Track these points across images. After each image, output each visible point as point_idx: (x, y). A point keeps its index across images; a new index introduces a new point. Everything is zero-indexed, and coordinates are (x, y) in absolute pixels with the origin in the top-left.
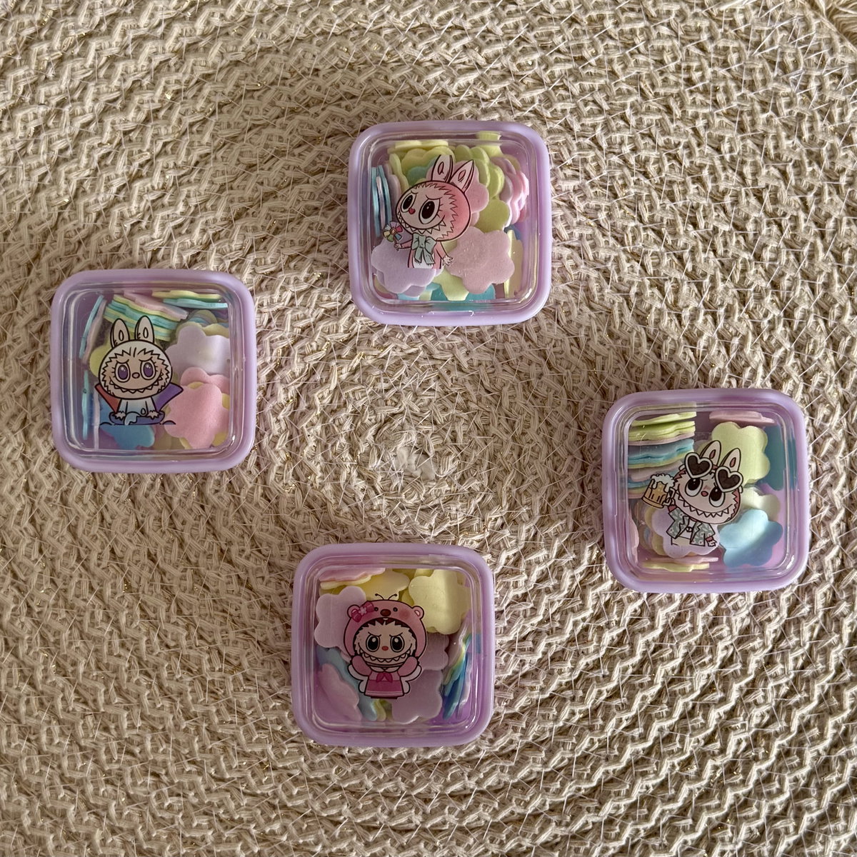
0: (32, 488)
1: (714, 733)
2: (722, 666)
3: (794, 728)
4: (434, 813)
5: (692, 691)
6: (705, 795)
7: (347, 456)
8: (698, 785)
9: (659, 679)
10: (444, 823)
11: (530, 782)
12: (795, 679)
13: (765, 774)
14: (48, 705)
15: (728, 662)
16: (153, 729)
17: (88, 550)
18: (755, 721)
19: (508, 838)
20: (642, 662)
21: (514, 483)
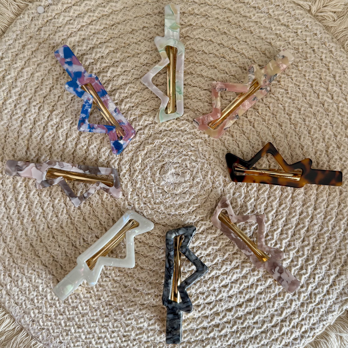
0: (50, 227)
1: (304, 238)
2: (300, 215)
3: (330, 228)
4: (218, 294)
5: (292, 227)
6: (307, 260)
7: (152, 183)
8: (304, 257)
9: (280, 226)
10: (223, 296)
11: (247, 274)
12: (326, 212)
13: (325, 247)
14: (78, 297)
15: (301, 213)
16: (116, 295)
17: (75, 242)
18: (316, 230)
19: (246, 295)
20: (273, 222)
21: (211, 175)
